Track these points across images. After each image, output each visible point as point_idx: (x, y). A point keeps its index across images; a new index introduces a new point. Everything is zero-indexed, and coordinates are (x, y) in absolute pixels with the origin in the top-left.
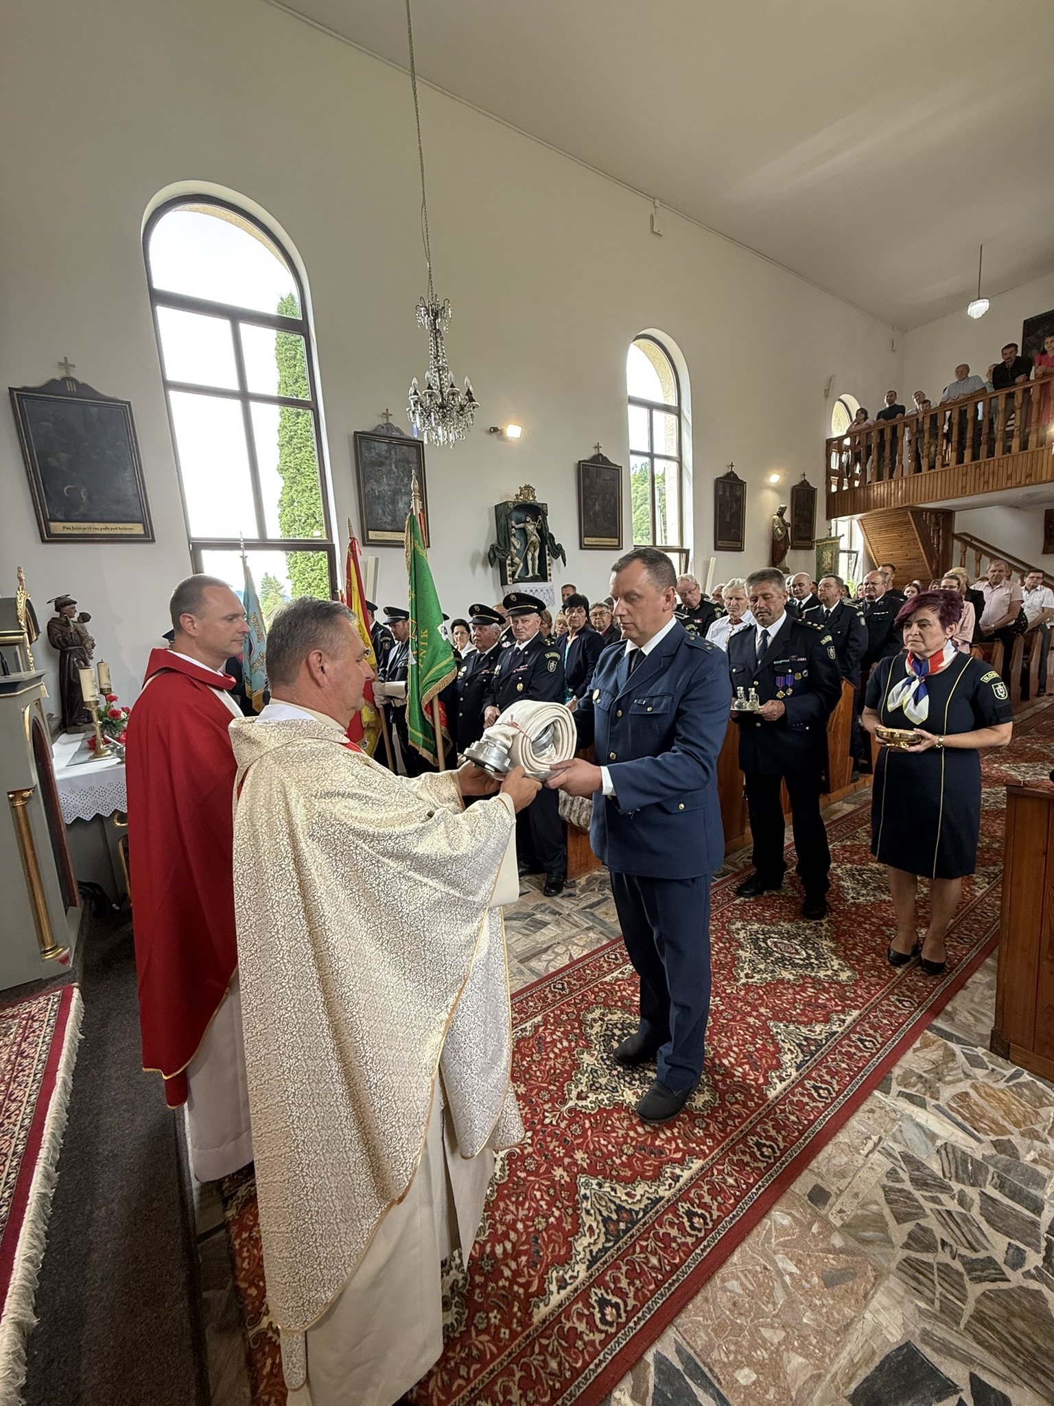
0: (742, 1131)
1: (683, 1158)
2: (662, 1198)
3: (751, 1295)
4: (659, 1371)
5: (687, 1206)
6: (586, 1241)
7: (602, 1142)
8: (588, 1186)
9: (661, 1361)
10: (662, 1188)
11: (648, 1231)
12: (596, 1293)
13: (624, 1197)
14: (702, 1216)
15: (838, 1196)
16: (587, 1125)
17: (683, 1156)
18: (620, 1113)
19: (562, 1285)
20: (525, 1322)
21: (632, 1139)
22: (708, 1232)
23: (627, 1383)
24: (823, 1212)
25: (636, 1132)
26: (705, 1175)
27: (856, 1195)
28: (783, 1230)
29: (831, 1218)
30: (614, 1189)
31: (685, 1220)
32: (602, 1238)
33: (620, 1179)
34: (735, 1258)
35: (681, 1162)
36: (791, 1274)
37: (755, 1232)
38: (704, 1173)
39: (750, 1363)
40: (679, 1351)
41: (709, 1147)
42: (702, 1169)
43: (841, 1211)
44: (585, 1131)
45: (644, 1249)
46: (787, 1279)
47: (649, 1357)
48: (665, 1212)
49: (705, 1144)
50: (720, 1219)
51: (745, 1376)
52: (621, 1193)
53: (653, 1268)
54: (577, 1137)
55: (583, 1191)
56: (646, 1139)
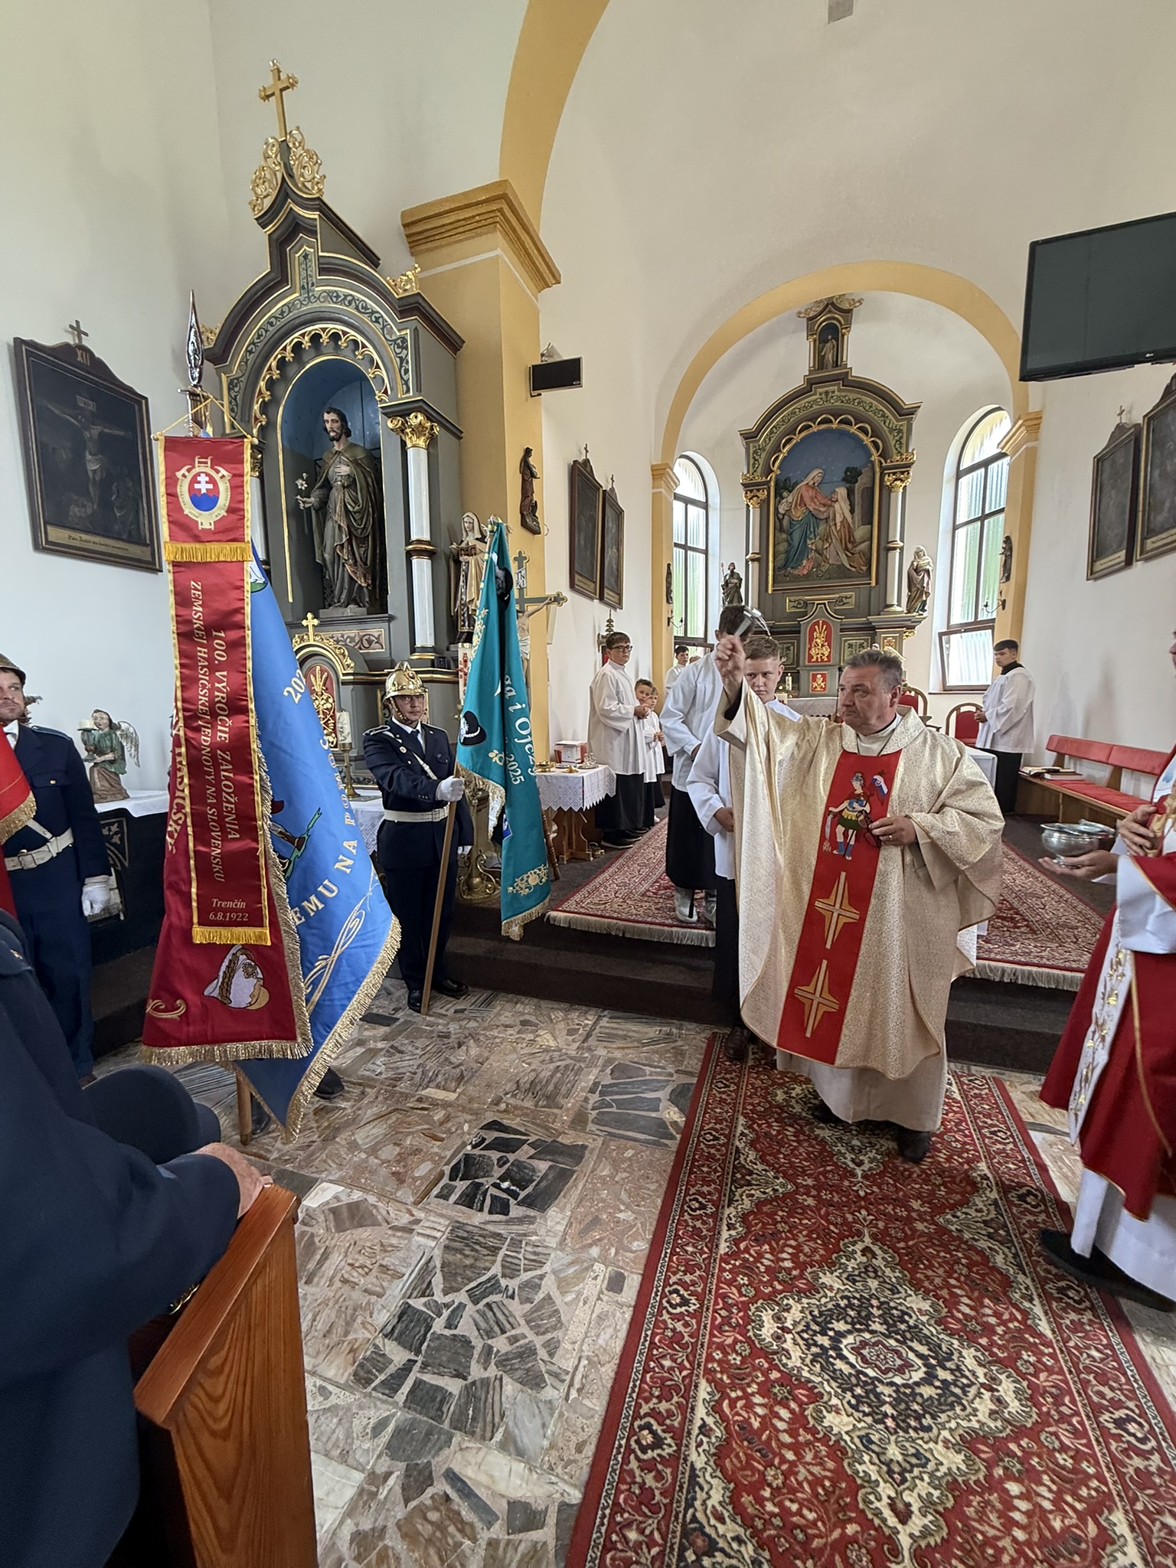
0: (708, 1309)
1: (737, 1245)
2: (729, 1206)
3: (641, 1187)
4: (672, 1134)
5: (709, 1211)
6: (751, 1157)
7: (806, 1221)
8: (782, 1186)
9: (672, 1138)
10: (734, 1213)
11: (721, 1182)
12: (723, 1140)
13: (753, 1192)
14: (694, 1210)
15: (601, 1292)
16: (832, 1228)
17: (738, 1248)
18: (821, 1256)
19: (742, 1134)
20: (745, 1115)
21: (788, 1239)
22: (684, 1202)
23: (682, 1125)
24: (610, 1268)
25: (791, 1246)
26: (712, 1240)
27: (585, 1303)
28: (634, 1238)
29: (603, 1267)
30: (764, 1193)
31: (703, 1201)
32: (743, 1162)
33: (766, 1202)
34: (659, 1202)
35: (736, 1242)
36: (621, 1211)
37: (654, 1223)
38: (713, 1245)
39: (630, 1159)
40: (666, 1145)
41: (725, 1271)
42: (717, 1246)
43: (595, 1278)
44: (830, 1222)
45: (715, 1171)
46: (622, 1208)
47: (679, 1137)
48: (719, 1198)
49: (730, 1271)
50: (682, 1215)
51: (629, 1153)
52: (757, 1194)
53: (703, 1166)
54: (828, 1214)
55: (781, 1180)
56: (778, 1244)
